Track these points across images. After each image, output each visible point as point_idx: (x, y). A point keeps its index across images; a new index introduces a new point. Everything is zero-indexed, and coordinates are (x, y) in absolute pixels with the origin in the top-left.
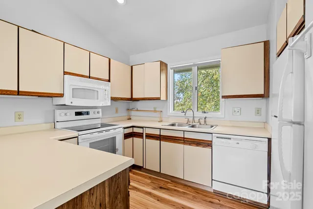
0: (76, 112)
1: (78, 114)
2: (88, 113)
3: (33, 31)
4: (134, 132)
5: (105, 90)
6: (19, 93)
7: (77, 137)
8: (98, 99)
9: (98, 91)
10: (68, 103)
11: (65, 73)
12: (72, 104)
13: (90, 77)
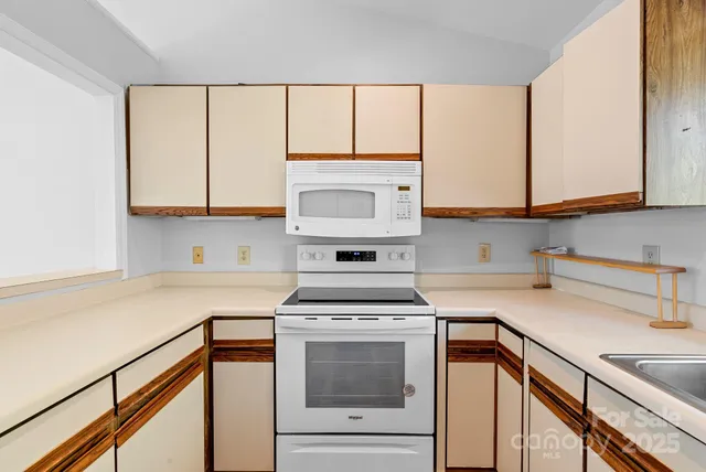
0: (338, 253)
1: (342, 256)
2: (371, 256)
3: (240, 85)
4: (499, 345)
5: (400, 188)
6: (208, 211)
7: (273, 318)
8: (373, 217)
9: (373, 194)
10: (290, 230)
11: (289, 157)
12: (297, 233)
13: (354, 156)
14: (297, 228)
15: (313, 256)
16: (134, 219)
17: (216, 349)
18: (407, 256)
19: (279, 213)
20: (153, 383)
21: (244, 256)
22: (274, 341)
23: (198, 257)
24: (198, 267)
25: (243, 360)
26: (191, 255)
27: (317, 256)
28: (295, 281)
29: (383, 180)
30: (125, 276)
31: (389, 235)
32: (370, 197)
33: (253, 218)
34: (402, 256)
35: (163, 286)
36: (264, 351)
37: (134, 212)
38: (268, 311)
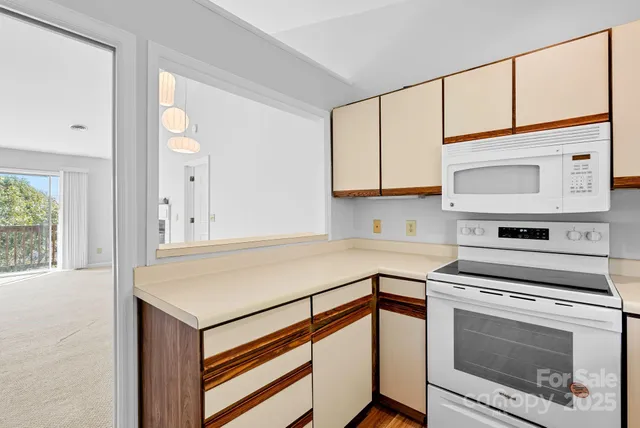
2: (543, 234)
5: (575, 158)
6: (381, 192)
7: (425, 282)
8: (538, 191)
9: (538, 167)
10: (445, 206)
11: (446, 141)
12: (452, 209)
13: (514, 130)
14: (452, 205)
15: (472, 231)
16: (335, 200)
17: (382, 300)
18: (594, 236)
19: (436, 192)
20: (335, 310)
21: (411, 229)
22: (426, 301)
23: (377, 227)
24: (376, 236)
25: (401, 313)
26: (372, 225)
27: (477, 231)
28: (455, 253)
29: (552, 151)
30: (330, 239)
31: (559, 211)
32: (533, 170)
33: (416, 197)
34: (587, 235)
35: (354, 248)
36: (417, 309)
37: (335, 195)
38: (421, 275)
